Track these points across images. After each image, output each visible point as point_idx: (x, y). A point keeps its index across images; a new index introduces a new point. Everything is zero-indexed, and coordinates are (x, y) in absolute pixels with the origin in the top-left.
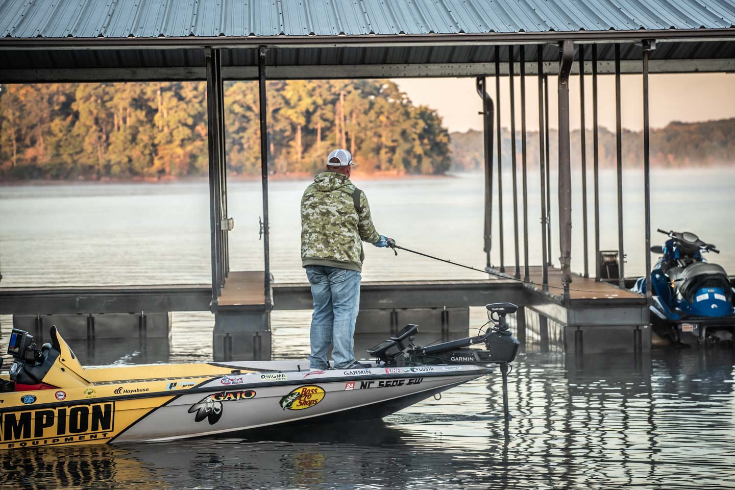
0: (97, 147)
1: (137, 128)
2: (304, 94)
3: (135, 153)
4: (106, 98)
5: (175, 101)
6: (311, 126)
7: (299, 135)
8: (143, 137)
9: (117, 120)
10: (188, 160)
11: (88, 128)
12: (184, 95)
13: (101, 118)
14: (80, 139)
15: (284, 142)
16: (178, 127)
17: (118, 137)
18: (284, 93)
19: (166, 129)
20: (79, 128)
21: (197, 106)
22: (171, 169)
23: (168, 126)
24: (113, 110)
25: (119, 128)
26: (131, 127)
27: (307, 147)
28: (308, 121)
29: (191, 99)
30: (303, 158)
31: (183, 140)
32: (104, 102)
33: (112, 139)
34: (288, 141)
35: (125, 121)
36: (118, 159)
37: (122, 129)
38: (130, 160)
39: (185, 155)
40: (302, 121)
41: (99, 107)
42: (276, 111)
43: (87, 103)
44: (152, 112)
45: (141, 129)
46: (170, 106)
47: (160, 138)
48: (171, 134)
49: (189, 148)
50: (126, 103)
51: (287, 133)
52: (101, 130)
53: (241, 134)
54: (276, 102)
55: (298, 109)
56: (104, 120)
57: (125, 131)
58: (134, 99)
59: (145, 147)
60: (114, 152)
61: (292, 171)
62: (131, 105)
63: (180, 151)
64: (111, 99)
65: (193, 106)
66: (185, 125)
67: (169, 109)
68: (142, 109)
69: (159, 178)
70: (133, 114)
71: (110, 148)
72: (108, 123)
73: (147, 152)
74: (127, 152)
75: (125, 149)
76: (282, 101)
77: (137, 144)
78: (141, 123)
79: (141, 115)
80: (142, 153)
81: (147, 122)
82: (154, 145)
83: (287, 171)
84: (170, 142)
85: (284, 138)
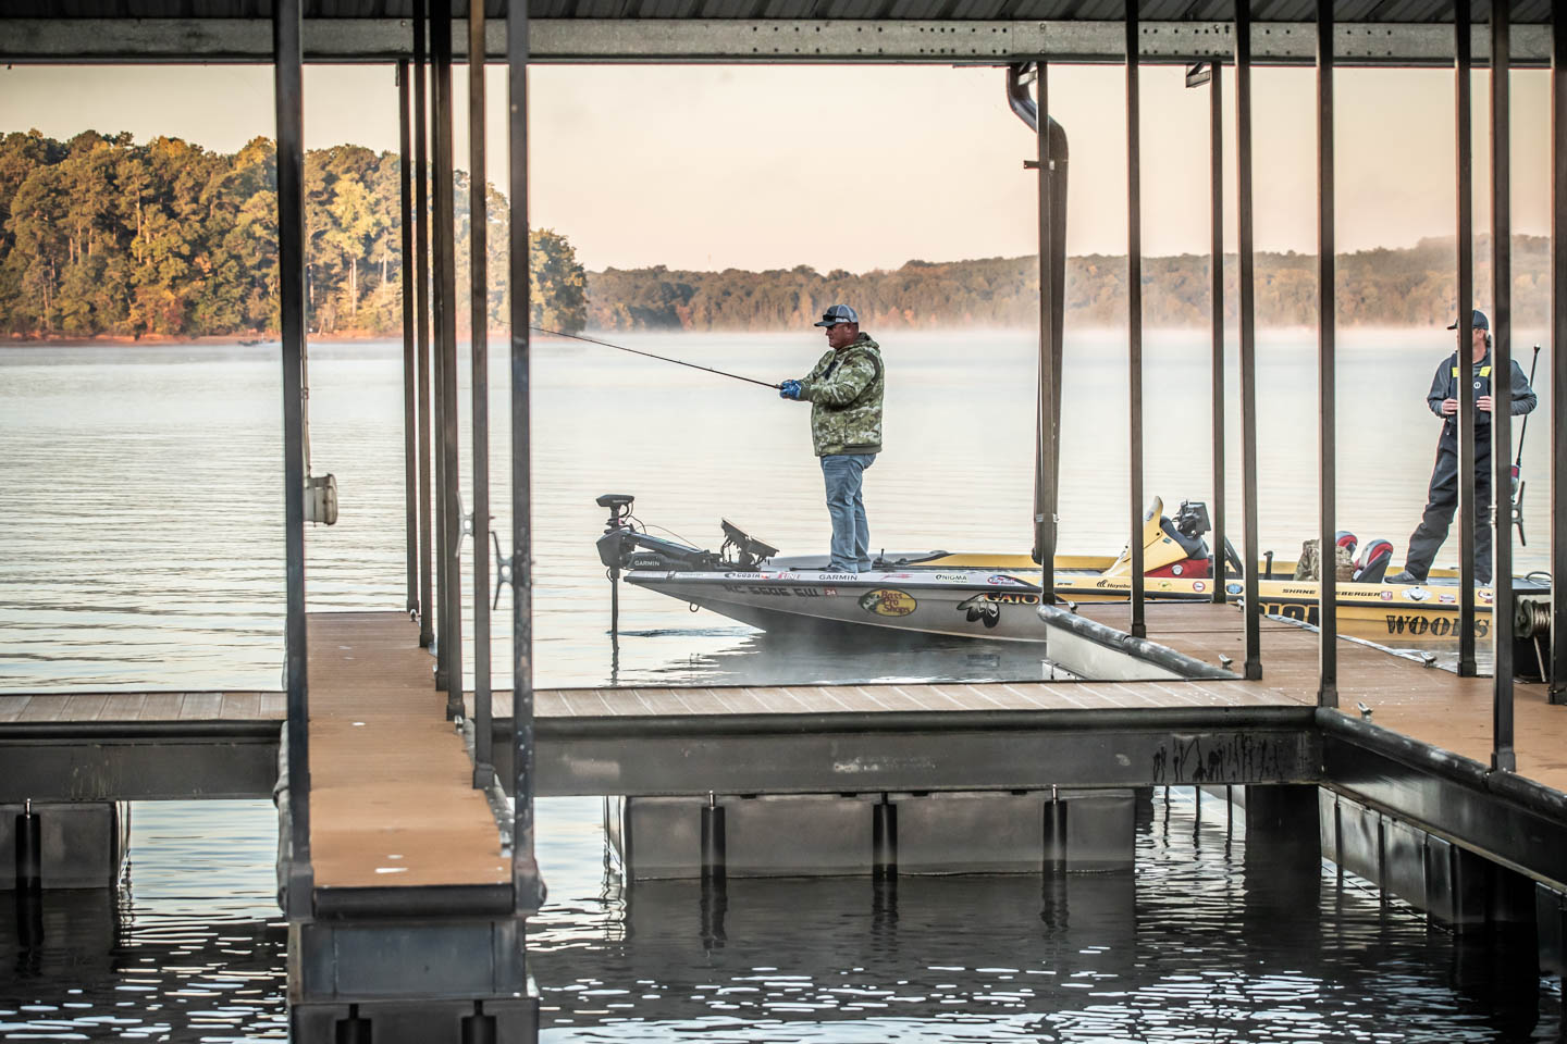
0: (42, 287)
1: (104, 259)
2: (362, 210)
3: (101, 296)
4: (57, 213)
5: (162, 219)
6: (372, 259)
7: (354, 273)
8: (114, 274)
9: (74, 247)
10: (183, 310)
11: (29, 258)
12: (177, 209)
13: (49, 245)
14: (17, 275)
15: (331, 284)
16: (167, 259)
17: (75, 274)
18: (332, 208)
19: (148, 261)
20: (15, 259)
21: (197, 226)
22: (155, 324)
23: (153, 257)
24: (66, 232)
25: (76, 259)
26: (95, 258)
27: (366, 291)
28: (368, 252)
29: (188, 214)
30: (359, 308)
31: (174, 279)
32: (53, 220)
33: (66, 276)
34: (337, 282)
35: (85, 249)
36: (75, 307)
37: (80, 261)
38: (93, 309)
39: (176, 302)
40: (359, 251)
41: (45, 227)
42: (318, 235)
43: (27, 221)
44: (128, 235)
45: (110, 261)
46: (155, 226)
47: (138, 274)
48: (156, 269)
49: (184, 291)
50: (86, 222)
51: (336, 270)
52: (49, 263)
53: (264, 270)
54: (319, 221)
55: (353, 233)
56: (53, 247)
57: (85, 264)
58: (100, 216)
59: (116, 288)
60: (69, 296)
61: (343, 328)
62: (95, 224)
63: (169, 295)
64: (65, 215)
65: (190, 226)
66: (179, 255)
67: (154, 231)
68: (111, 232)
69: (137, 337)
70: (98, 239)
71: (62, 290)
72: (59, 251)
73: (119, 296)
74: (88, 297)
75: (85, 293)
76: (329, 220)
77: (103, 284)
78: (110, 251)
79: (111, 239)
80: (112, 297)
81: (119, 251)
82: (130, 286)
83: (334, 328)
84: (154, 281)
85: (331, 277)
